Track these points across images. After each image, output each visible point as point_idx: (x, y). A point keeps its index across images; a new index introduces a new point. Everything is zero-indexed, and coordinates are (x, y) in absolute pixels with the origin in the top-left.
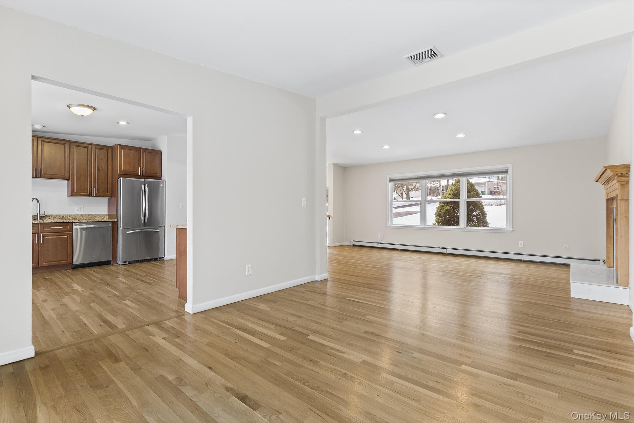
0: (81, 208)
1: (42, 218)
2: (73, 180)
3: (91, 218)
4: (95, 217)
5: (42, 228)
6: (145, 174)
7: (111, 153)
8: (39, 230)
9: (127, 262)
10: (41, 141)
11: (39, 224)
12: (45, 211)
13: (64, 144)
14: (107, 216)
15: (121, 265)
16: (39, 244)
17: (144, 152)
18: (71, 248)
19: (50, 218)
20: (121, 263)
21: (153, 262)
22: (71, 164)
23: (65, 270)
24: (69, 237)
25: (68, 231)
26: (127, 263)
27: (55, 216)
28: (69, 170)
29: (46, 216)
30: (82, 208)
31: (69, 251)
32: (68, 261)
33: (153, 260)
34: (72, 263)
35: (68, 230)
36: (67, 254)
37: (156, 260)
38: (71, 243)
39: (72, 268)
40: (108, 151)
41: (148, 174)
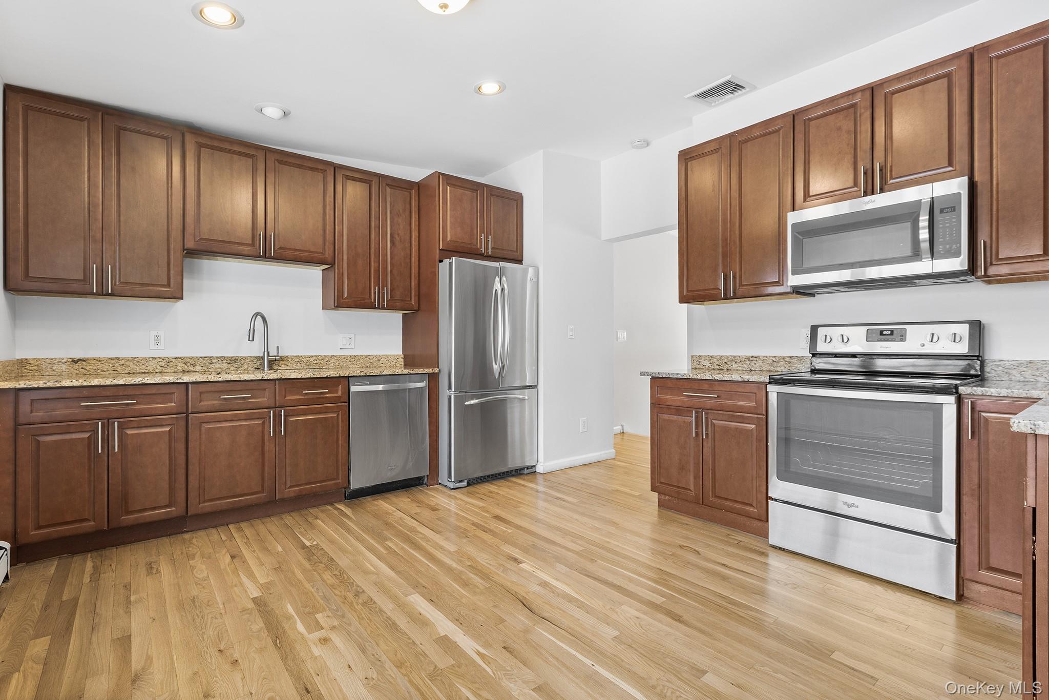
0: (350, 339)
1: (272, 363)
2: (341, 267)
3: (372, 364)
4: (379, 361)
5: (284, 393)
6: (494, 251)
7: (417, 199)
8: (277, 398)
9: (466, 481)
10: (273, 159)
11: (277, 382)
12: (278, 347)
13: (324, 171)
14: (402, 360)
15: (452, 489)
16: (277, 436)
17: (491, 195)
18: (346, 445)
19: (289, 365)
20: (452, 485)
21: (514, 479)
22: (338, 225)
23: (331, 504)
24: (340, 417)
25: (337, 400)
26: (465, 483)
27: (299, 359)
28: (332, 239)
29: (282, 359)
30: (353, 339)
31: (342, 453)
32: (340, 481)
33: (514, 473)
34: (346, 485)
35: (339, 397)
36: (337, 461)
37: (518, 472)
38: (347, 432)
39: (345, 499)
40: (410, 194)
41: (498, 251)
